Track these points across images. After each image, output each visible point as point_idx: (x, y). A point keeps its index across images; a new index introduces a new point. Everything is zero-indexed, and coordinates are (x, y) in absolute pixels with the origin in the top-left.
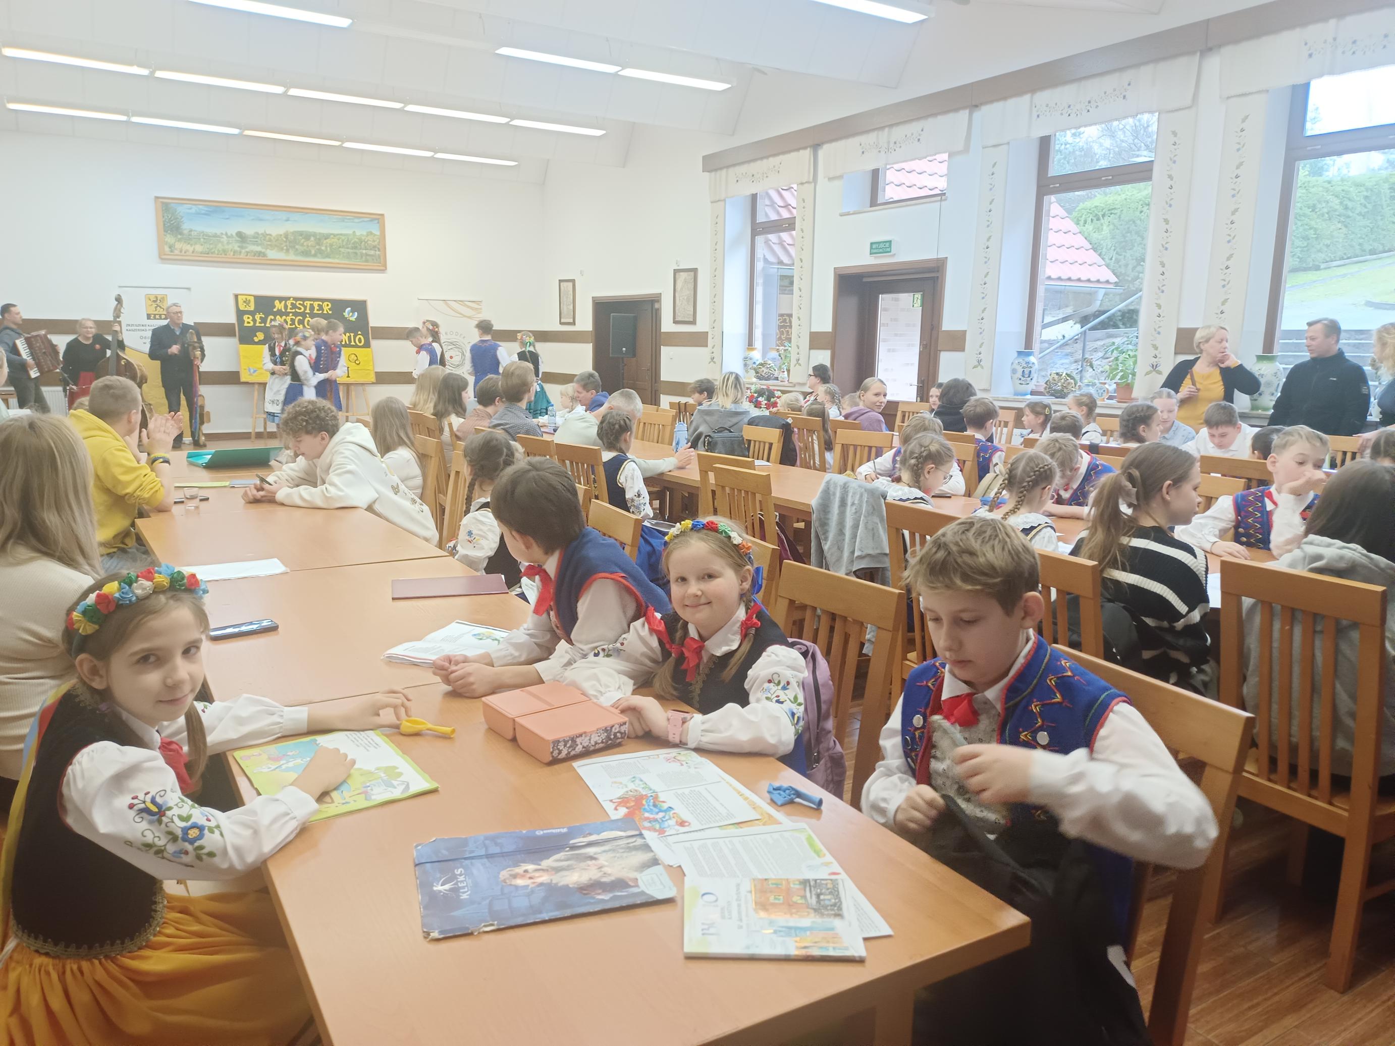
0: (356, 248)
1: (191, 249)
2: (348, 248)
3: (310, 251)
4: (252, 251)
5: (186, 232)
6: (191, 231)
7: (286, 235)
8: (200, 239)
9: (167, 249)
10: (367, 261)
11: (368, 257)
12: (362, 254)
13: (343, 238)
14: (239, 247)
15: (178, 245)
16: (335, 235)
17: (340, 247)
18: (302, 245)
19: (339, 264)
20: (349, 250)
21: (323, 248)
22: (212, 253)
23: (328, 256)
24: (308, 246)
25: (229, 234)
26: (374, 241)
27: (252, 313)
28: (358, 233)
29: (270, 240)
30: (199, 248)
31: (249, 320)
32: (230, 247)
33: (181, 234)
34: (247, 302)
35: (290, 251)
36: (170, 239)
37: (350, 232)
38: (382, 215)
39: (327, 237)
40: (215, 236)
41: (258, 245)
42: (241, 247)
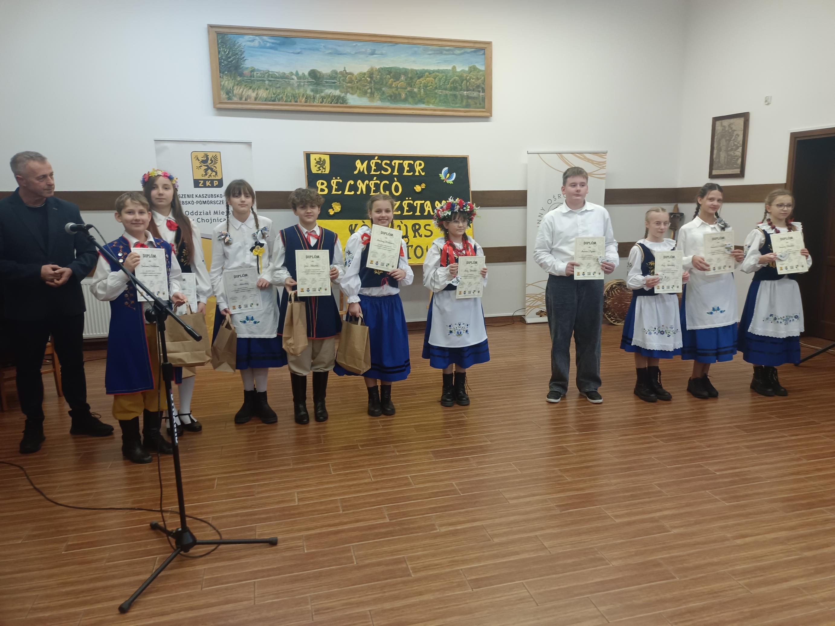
0: (455, 89)
1: (254, 95)
2: (446, 89)
3: (400, 94)
4: (329, 96)
5: (246, 72)
6: (253, 71)
7: (371, 74)
8: (264, 81)
9: (224, 96)
10: (468, 106)
11: (470, 101)
12: (462, 97)
13: (440, 75)
14: (312, 90)
15: (237, 91)
16: (430, 72)
17: (436, 88)
18: (390, 87)
19: (435, 110)
20: (447, 92)
21: (416, 90)
22: (279, 100)
23: (421, 101)
24: (397, 88)
25: (300, 74)
26: (478, 79)
27: (327, 178)
28: (459, 69)
29: (351, 81)
30: (263, 93)
31: (323, 187)
32: (302, 90)
33: (241, 75)
34: (321, 163)
35: (376, 94)
36: (228, 83)
37: (450, 68)
38: (489, 43)
39: (420, 74)
40: (284, 77)
41: (336, 88)
42: (316, 91)
